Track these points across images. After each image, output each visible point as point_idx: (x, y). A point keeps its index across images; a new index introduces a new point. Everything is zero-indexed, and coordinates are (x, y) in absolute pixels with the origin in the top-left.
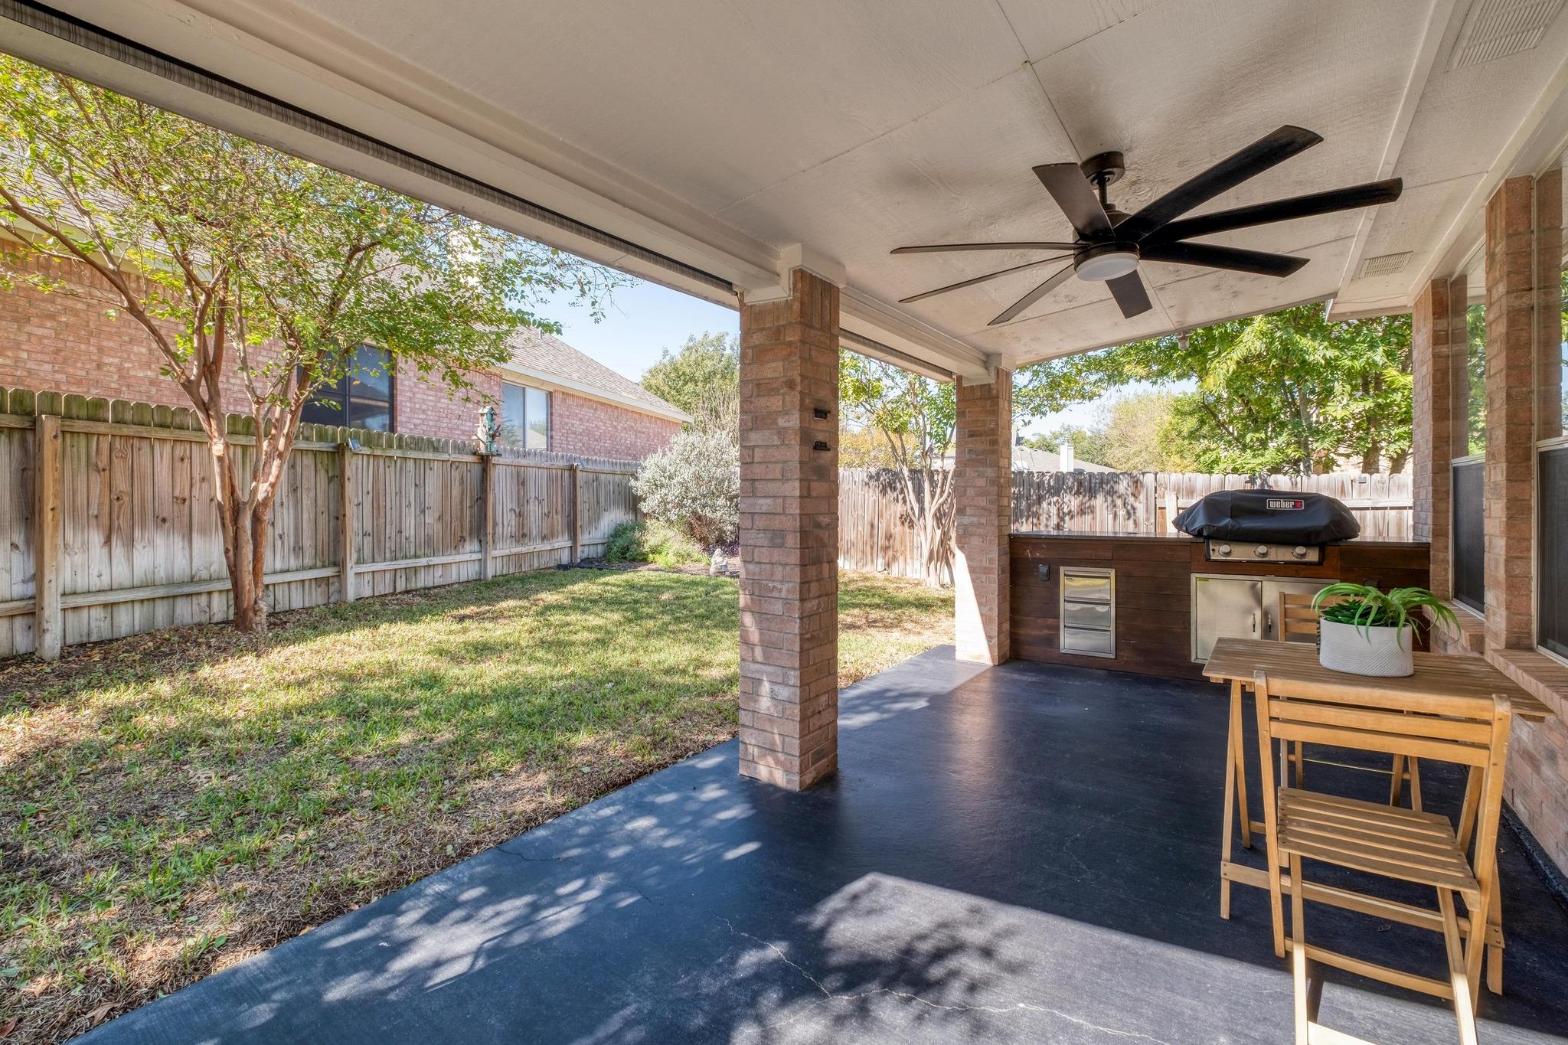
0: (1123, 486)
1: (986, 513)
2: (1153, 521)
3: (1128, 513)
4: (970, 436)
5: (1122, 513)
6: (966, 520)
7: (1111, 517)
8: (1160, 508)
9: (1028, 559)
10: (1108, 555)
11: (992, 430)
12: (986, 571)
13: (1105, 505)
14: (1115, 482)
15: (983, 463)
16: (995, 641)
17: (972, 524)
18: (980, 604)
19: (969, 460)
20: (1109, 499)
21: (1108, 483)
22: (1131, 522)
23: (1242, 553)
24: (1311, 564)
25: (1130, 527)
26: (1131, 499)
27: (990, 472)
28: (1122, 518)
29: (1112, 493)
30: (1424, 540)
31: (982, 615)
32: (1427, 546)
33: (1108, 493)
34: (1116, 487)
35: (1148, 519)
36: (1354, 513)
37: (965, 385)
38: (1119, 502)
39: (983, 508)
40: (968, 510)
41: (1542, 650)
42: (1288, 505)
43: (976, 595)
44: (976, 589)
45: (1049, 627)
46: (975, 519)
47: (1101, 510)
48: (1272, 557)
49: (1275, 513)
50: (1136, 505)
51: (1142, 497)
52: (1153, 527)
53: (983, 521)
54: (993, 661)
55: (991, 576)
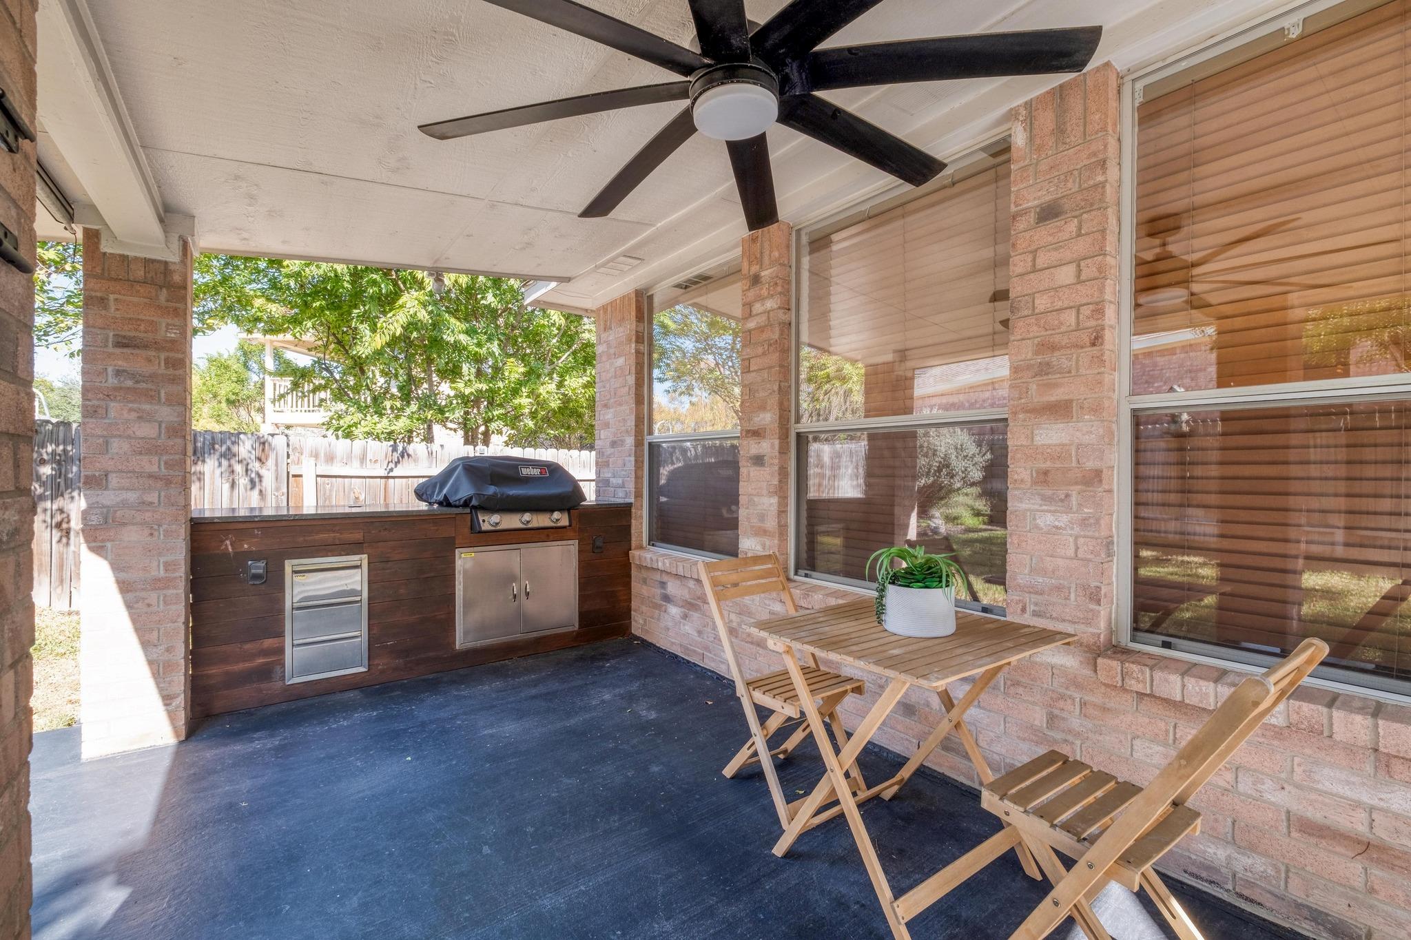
0: (245, 448)
1: (160, 484)
2: (285, 490)
3: (252, 482)
4: (118, 345)
5: (243, 481)
6: (109, 498)
7: (226, 486)
8: (294, 476)
9: (226, 554)
10: (358, 536)
11: (173, 341)
12: (158, 584)
13: (218, 472)
14: (233, 443)
15: (152, 397)
16: (180, 701)
17: (124, 504)
18: (145, 644)
19: (116, 389)
20: (225, 463)
21: (222, 442)
22: (256, 492)
23: (512, 521)
24: (564, 527)
25: (254, 500)
26: (255, 466)
27: (166, 413)
28: (242, 487)
29: (229, 455)
30: (628, 500)
31: (151, 663)
32: (629, 505)
33: (223, 455)
34: (235, 449)
35: (277, 489)
36: (581, 484)
37: (106, 247)
38: (239, 468)
39: (151, 476)
40: (114, 480)
41: (796, 578)
42: (536, 472)
43: (137, 630)
44: (134, 621)
45: (265, 653)
46: (132, 496)
47: (212, 478)
48: (534, 524)
49: (528, 480)
50: (263, 472)
51: (270, 463)
52: (284, 498)
53: (152, 497)
54: (177, 735)
55: (171, 592)
